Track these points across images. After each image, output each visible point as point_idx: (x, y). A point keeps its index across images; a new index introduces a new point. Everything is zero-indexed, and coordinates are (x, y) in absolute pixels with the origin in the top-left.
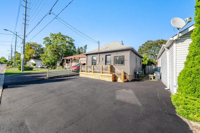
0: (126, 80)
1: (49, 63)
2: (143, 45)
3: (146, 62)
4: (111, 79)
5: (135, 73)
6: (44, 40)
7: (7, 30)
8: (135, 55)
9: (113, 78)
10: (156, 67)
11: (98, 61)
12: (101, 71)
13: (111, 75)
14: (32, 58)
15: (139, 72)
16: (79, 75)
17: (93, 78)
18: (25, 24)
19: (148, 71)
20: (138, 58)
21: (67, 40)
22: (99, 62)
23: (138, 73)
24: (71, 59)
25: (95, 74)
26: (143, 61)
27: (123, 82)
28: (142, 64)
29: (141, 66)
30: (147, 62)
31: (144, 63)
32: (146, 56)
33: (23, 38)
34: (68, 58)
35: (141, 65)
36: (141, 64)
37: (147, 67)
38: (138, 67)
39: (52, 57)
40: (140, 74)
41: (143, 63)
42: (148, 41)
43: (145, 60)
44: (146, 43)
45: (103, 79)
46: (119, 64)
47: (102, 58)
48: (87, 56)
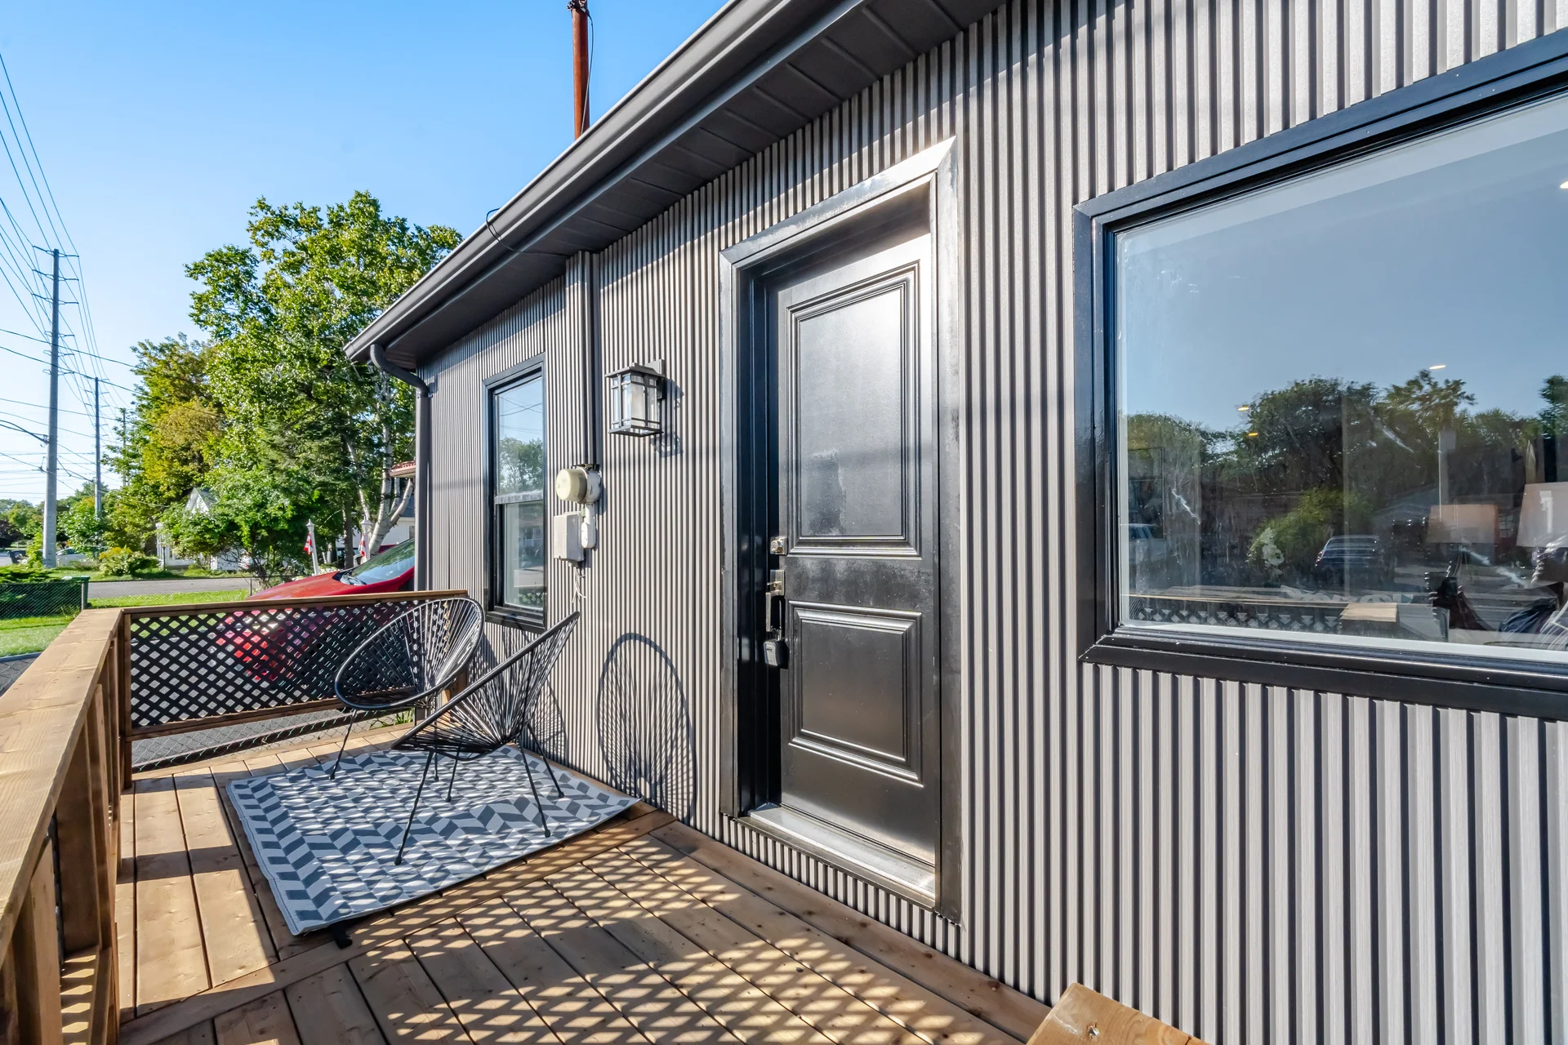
11: (566, 486)
47: (640, 373)
48: (427, 392)
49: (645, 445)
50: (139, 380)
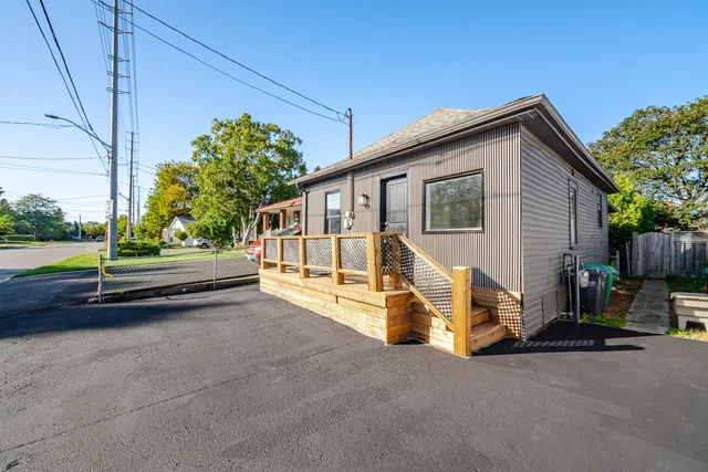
0: (488, 336)
1: (208, 229)
2: (607, 134)
3: (632, 216)
4: (383, 322)
5: (566, 280)
6: (195, 149)
7: (57, 118)
8: (565, 170)
9: (390, 319)
10: (699, 240)
11: (347, 214)
12: (333, 269)
13: (381, 298)
14: (178, 216)
15: (593, 276)
16: (256, 282)
17: (304, 306)
18: (115, 92)
19: (646, 262)
20: (585, 187)
21: (273, 142)
22: (354, 218)
23: (583, 279)
24: (284, 211)
25: (311, 281)
26: (611, 210)
27: (462, 354)
28: (605, 223)
29: (602, 236)
30: (639, 215)
31: (620, 220)
32: (632, 187)
33: (110, 143)
34: (274, 208)
35: (606, 229)
36: (600, 225)
37: (640, 238)
38: (584, 243)
39: (218, 208)
40: (601, 283)
41: (615, 220)
42: (641, 112)
43: (627, 201)
44: (626, 124)
45: (342, 315)
46: (453, 223)
47: (363, 195)
48: (307, 193)
49: (364, 208)
50: (157, 178)
